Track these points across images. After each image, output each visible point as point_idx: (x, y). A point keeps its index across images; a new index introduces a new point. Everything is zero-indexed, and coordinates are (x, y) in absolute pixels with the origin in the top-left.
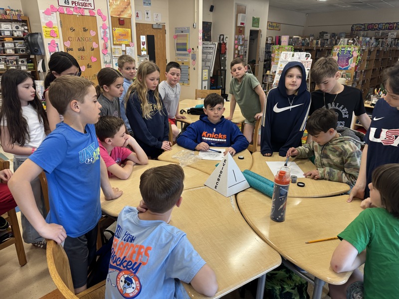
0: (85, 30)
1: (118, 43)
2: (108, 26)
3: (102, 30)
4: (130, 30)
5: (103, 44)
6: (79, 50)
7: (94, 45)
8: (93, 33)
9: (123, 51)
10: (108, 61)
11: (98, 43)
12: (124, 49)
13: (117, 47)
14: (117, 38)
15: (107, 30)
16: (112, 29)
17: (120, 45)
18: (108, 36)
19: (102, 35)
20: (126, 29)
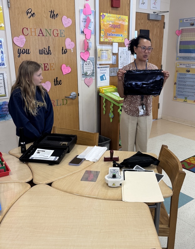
0: (53, 15)
1: (106, 40)
2: (92, 9)
3: (83, 16)
4: (127, 17)
5: (82, 43)
6: (41, 52)
7: (68, 44)
8: (67, 22)
9: (114, 54)
10: (89, 73)
11: (74, 40)
12: (115, 51)
13: (105, 47)
14: (106, 31)
15: (92, 18)
16: (100, 16)
17: (111, 44)
18: (92, 27)
19: (83, 25)
20: (122, 16)
